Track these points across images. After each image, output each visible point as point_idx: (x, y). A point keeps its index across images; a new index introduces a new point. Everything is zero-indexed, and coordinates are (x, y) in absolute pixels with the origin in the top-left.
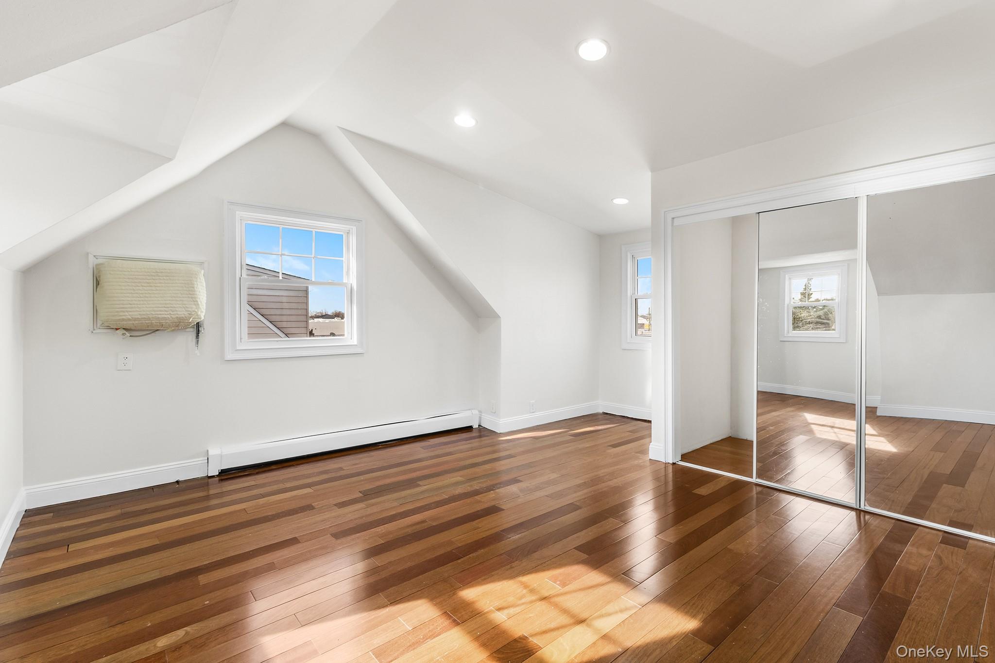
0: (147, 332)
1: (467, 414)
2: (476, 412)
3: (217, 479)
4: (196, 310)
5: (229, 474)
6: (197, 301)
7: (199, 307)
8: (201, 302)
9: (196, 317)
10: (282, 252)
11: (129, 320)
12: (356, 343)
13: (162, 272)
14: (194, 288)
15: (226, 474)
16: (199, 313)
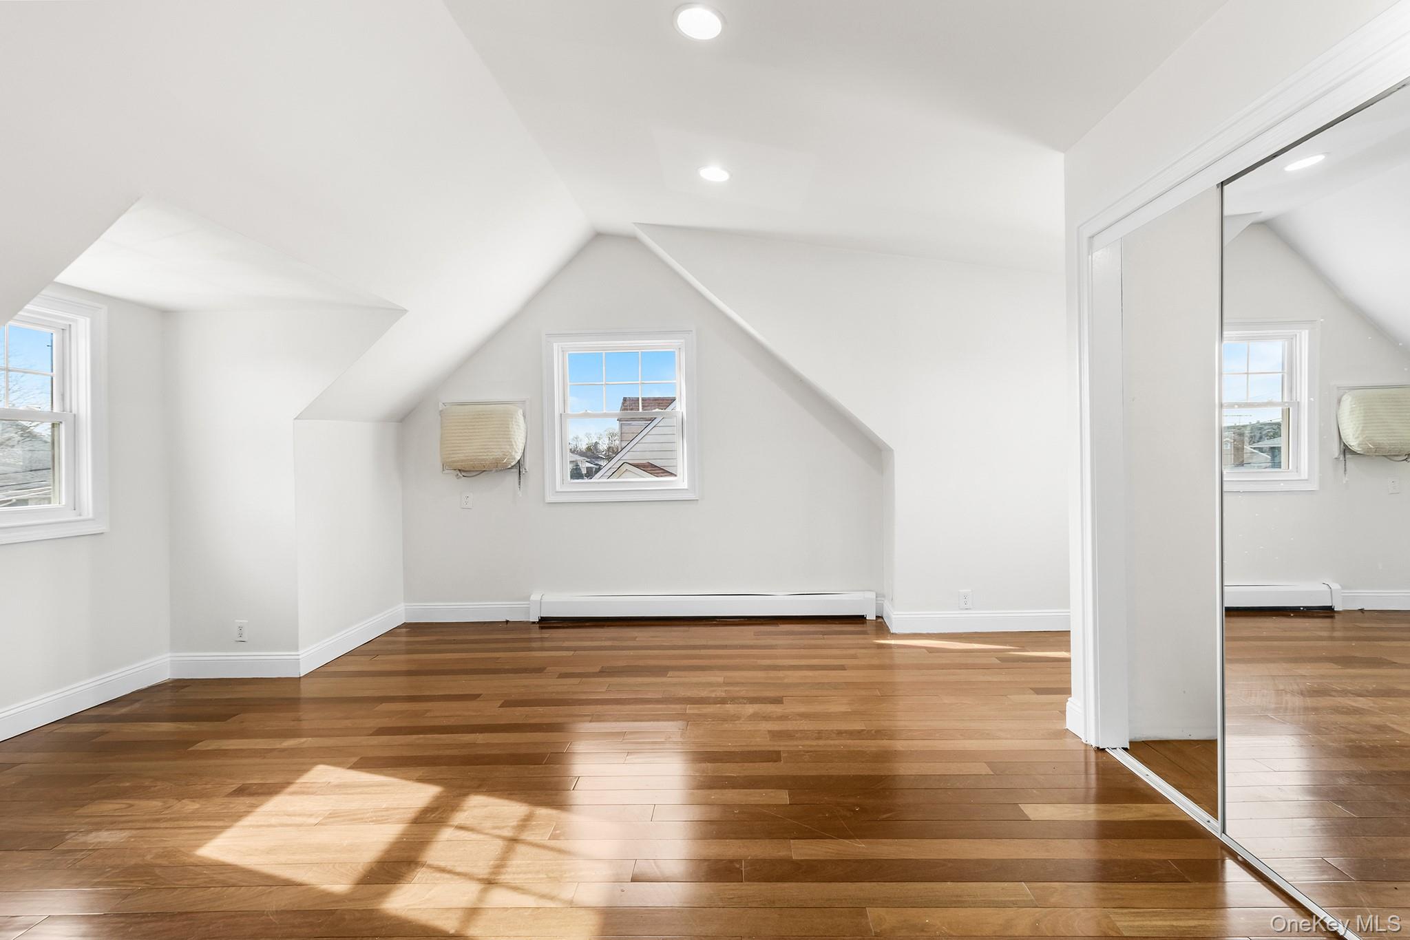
0: (474, 474)
1: (856, 596)
2: (872, 595)
3: (538, 625)
4: (510, 451)
5: (550, 623)
6: (511, 442)
7: (513, 448)
8: (515, 442)
9: (511, 458)
10: (606, 381)
11: (458, 462)
12: (686, 487)
13: (484, 414)
14: (509, 428)
15: (546, 623)
16: (513, 453)
